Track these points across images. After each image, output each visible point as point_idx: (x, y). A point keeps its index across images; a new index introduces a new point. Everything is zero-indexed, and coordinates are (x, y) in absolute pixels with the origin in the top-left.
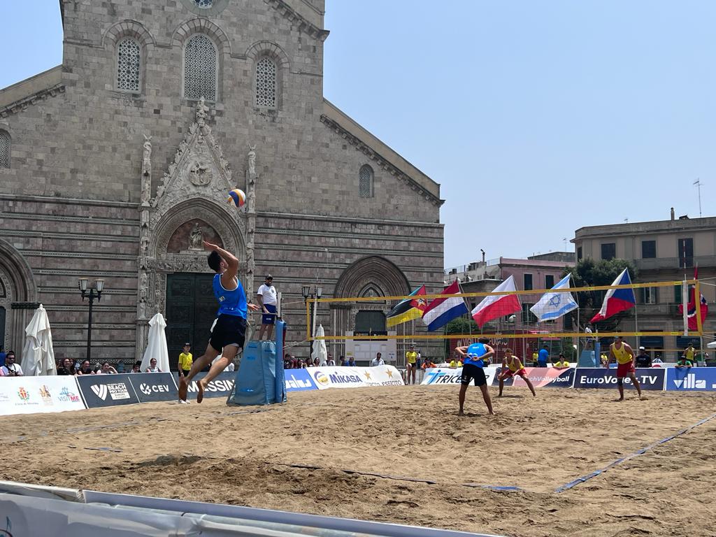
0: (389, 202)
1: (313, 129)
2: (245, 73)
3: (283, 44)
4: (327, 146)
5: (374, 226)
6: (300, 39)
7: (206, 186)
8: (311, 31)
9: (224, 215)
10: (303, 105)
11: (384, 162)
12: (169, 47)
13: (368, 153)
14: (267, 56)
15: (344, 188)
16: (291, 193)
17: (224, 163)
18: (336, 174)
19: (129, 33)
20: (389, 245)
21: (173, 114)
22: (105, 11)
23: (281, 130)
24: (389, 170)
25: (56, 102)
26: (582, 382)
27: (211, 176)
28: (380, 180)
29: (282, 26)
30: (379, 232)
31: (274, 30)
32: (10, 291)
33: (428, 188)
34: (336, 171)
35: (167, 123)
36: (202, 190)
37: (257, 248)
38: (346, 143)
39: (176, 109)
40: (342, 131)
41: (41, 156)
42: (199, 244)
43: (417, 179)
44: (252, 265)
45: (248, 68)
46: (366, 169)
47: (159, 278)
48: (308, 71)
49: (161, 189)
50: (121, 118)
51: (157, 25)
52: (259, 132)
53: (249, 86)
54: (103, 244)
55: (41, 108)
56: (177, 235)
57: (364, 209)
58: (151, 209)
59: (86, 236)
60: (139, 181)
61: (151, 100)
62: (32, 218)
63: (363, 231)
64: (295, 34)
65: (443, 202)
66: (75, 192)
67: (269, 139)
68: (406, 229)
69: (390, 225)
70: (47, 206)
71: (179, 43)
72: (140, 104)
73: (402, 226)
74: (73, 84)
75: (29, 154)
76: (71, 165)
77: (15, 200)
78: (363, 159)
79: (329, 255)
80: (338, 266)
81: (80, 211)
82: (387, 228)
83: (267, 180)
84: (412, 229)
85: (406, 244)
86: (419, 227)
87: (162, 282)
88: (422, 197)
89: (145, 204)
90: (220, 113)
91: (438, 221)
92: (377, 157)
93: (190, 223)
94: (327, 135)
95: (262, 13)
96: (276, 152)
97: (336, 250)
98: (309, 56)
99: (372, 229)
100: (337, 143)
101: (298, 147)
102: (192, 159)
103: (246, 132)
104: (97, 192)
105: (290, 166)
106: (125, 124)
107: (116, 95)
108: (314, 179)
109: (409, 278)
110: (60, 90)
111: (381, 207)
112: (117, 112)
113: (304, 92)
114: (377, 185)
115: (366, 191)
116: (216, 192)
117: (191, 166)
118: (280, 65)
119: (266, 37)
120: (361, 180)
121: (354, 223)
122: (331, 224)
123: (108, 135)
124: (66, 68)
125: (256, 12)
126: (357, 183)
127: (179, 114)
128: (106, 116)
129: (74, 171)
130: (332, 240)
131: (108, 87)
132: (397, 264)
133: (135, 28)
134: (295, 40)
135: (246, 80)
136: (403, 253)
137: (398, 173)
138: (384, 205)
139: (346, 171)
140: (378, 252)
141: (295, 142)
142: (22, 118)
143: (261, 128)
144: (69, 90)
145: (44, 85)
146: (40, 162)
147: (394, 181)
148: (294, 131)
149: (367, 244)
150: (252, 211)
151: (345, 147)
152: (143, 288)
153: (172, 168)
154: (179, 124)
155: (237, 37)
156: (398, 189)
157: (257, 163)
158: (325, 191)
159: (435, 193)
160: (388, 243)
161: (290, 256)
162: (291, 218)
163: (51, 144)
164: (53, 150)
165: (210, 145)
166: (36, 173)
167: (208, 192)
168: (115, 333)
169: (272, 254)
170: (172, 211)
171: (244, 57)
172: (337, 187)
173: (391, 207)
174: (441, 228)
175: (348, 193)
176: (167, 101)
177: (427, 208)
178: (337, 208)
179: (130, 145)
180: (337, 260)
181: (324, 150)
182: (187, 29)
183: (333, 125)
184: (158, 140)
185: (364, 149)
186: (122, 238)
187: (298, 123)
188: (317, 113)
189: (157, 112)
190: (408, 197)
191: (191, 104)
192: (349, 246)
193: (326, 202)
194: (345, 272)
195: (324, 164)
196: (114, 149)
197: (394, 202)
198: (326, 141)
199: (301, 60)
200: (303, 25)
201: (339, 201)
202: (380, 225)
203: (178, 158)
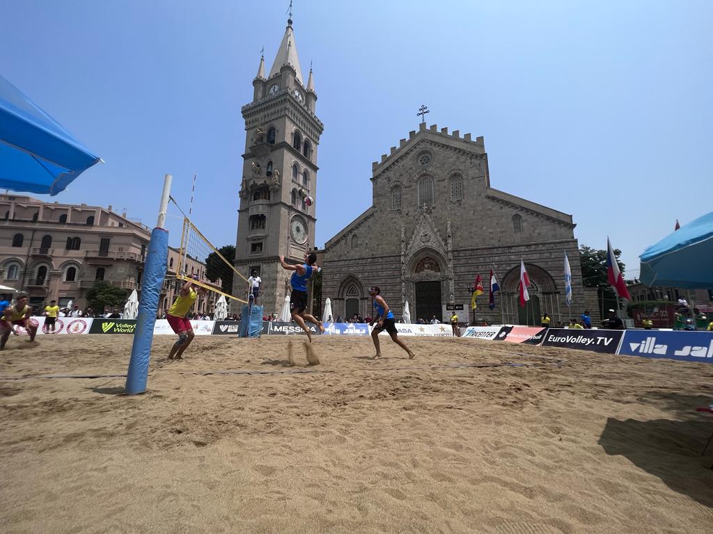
0: (534, 231)
1: (482, 203)
2: (445, 187)
3: (462, 168)
4: (491, 209)
5: (523, 247)
6: (471, 163)
7: (428, 241)
8: (476, 157)
9: (438, 253)
10: (475, 193)
11: (527, 210)
12: (410, 186)
13: (517, 208)
14: (456, 176)
15: (503, 229)
16: (471, 238)
17: (436, 230)
18: (497, 223)
19: (396, 186)
20: (535, 256)
21: (414, 214)
22: (386, 181)
23: (464, 208)
24: (532, 214)
25: (371, 220)
26: (549, 340)
27: (430, 237)
28: (526, 221)
29: (462, 160)
30: (527, 250)
31: (458, 163)
32: (360, 293)
33: (562, 218)
34: (496, 221)
35: (412, 218)
36: (426, 244)
37: (455, 267)
38: (502, 205)
39: (415, 211)
40: (498, 200)
41: (367, 241)
42: (428, 268)
43: (554, 215)
44: (452, 275)
45: (446, 184)
46: (517, 217)
47: (411, 284)
48: (477, 176)
49: (409, 246)
50: (394, 220)
51: (406, 179)
52: (453, 212)
53: (447, 192)
54: (389, 272)
55: (366, 224)
56: (419, 265)
57: (517, 238)
58: (405, 256)
59: (383, 270)
60: (400, 245)
61: (405, 210)
62: (364, 265)
63: (517, 251)
64: (468, 161)
65: (575, 225)
66: (378, 253)
67: (458, 214)
68: (548, 246)
69: (535, 245)
70: (369, 260)
71: (414, 183)
72: (400, 213)
73: (544, 244)
74: (376, 212)
75: (363, 241)
76: (377, 243)
77: (359, 259)
78: (514, 212)
79: (496, 266)
80: (502, 271)
81: (380, 260)
82: (533, 247)
83: (458, 234)
84: (552, 245)
85: (548, 254)
86: (557, 243)
87: (413, 286)
88: (558, 226)
89: (403, 253)
90: (434, 208)
91: (573, 238)
92: (522, 209)
93: (424, 259)
94: (490, 204)
95: (451, 157)
96: (462, 219)
97: (499, 263)
98: (477, 169)
99: (523, 249)
100: (496, 207)
101: (474, 214)
102: (421, 231)
103: (447, 213)
104: (386, 251)
105: (470, 224)
106: (395, 222)
107: (391, 212)
108: (484, 228)
109: (552, 274)
110: (372, 215)
111: (528, 236)
112: (392, 219)
113: (475, 187)
114: (525, 224)
115: (518, 228)
116: (433, 244)
117: (422, 234)
118: (462, 178)
119: (454, 167)
120: (514, 224)
121: (510, 247)
122: (495, 250)
123: (389, 228)
124: (374, 207)
125: (448, 158)
126: (511, 225)
127: (416, 213)
128: (388, 221)
129: (378, 245)
130: (497, 258)
131: (388, 209)
132: (542, 267)
133: (397, 183)
134: (469, 164)
135: (445, 190)
136: (547, 260)
137: (538, 214)
138: (530, 234)
139: (503, 220)
140: (528, 261)
141: (472, 212)
142: (361, 229)
143: (453, 210)
144: (375, 214)
145: (367, 214)
146: (367, 244)
147: (536, 219)
148: (472, 207)
149: (520, 257)
150: (449, 249)
151: (501, 208)
152: (403, 289)
153: (413, 237)
154: (416, 217)
155: (440, 172)
156: (540, 224)
157: (451, 227)
158: (491, 233)
159: (569, 221)
160: (534, 255)
161: (473, 269)
162: (472, 250)
163: (370, 236)
164: (371, 238)
165: (429, 223)
166: (365, 249)
167: (429, 244)
168: (394, 309)
169: (463, 269)
170: (415, 255)
171: (444, 180)
172: (499, 230)
173: (536, 235)
174: (576, 241)
175: (506, 232)
176: (411, 209)
177: (564, 231)
178: (499, 241)
179: (397, 231)
180: (501, 269)
181: (489, 212)
182: (417, 176)
183: (493, 199)
184: (408, 226)
185: (514, 206)
186: (395, 269)
187: (472, 203)
188: (483, 195)
189: (407, 214)
190: (547, 227)
191: (421, 207)
192: (508, 260)
193: (492, 238)
194: (507, 274)
195: (489, 219)
196: (392, 234)
197: (537, 231)
198: (489, 207)
199: (473, 172)
200: (473, 155)
201: (500, 237)
202: (528, 246)
203: (415, 232)
